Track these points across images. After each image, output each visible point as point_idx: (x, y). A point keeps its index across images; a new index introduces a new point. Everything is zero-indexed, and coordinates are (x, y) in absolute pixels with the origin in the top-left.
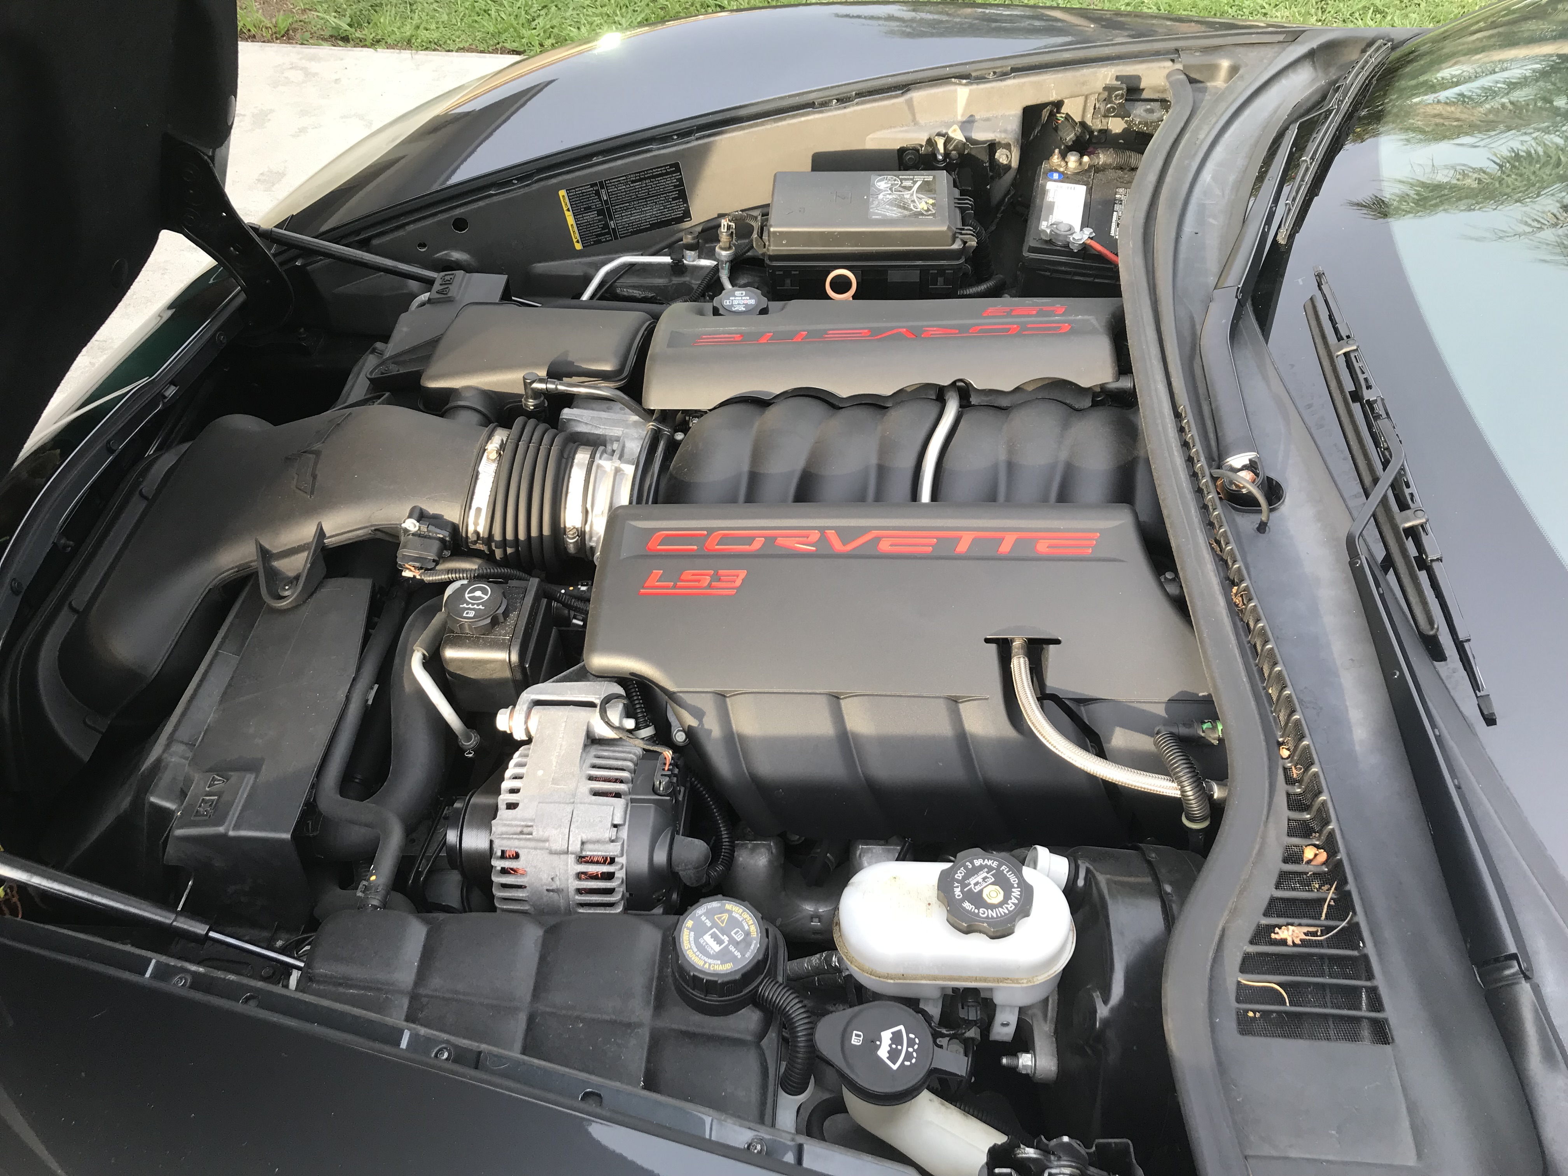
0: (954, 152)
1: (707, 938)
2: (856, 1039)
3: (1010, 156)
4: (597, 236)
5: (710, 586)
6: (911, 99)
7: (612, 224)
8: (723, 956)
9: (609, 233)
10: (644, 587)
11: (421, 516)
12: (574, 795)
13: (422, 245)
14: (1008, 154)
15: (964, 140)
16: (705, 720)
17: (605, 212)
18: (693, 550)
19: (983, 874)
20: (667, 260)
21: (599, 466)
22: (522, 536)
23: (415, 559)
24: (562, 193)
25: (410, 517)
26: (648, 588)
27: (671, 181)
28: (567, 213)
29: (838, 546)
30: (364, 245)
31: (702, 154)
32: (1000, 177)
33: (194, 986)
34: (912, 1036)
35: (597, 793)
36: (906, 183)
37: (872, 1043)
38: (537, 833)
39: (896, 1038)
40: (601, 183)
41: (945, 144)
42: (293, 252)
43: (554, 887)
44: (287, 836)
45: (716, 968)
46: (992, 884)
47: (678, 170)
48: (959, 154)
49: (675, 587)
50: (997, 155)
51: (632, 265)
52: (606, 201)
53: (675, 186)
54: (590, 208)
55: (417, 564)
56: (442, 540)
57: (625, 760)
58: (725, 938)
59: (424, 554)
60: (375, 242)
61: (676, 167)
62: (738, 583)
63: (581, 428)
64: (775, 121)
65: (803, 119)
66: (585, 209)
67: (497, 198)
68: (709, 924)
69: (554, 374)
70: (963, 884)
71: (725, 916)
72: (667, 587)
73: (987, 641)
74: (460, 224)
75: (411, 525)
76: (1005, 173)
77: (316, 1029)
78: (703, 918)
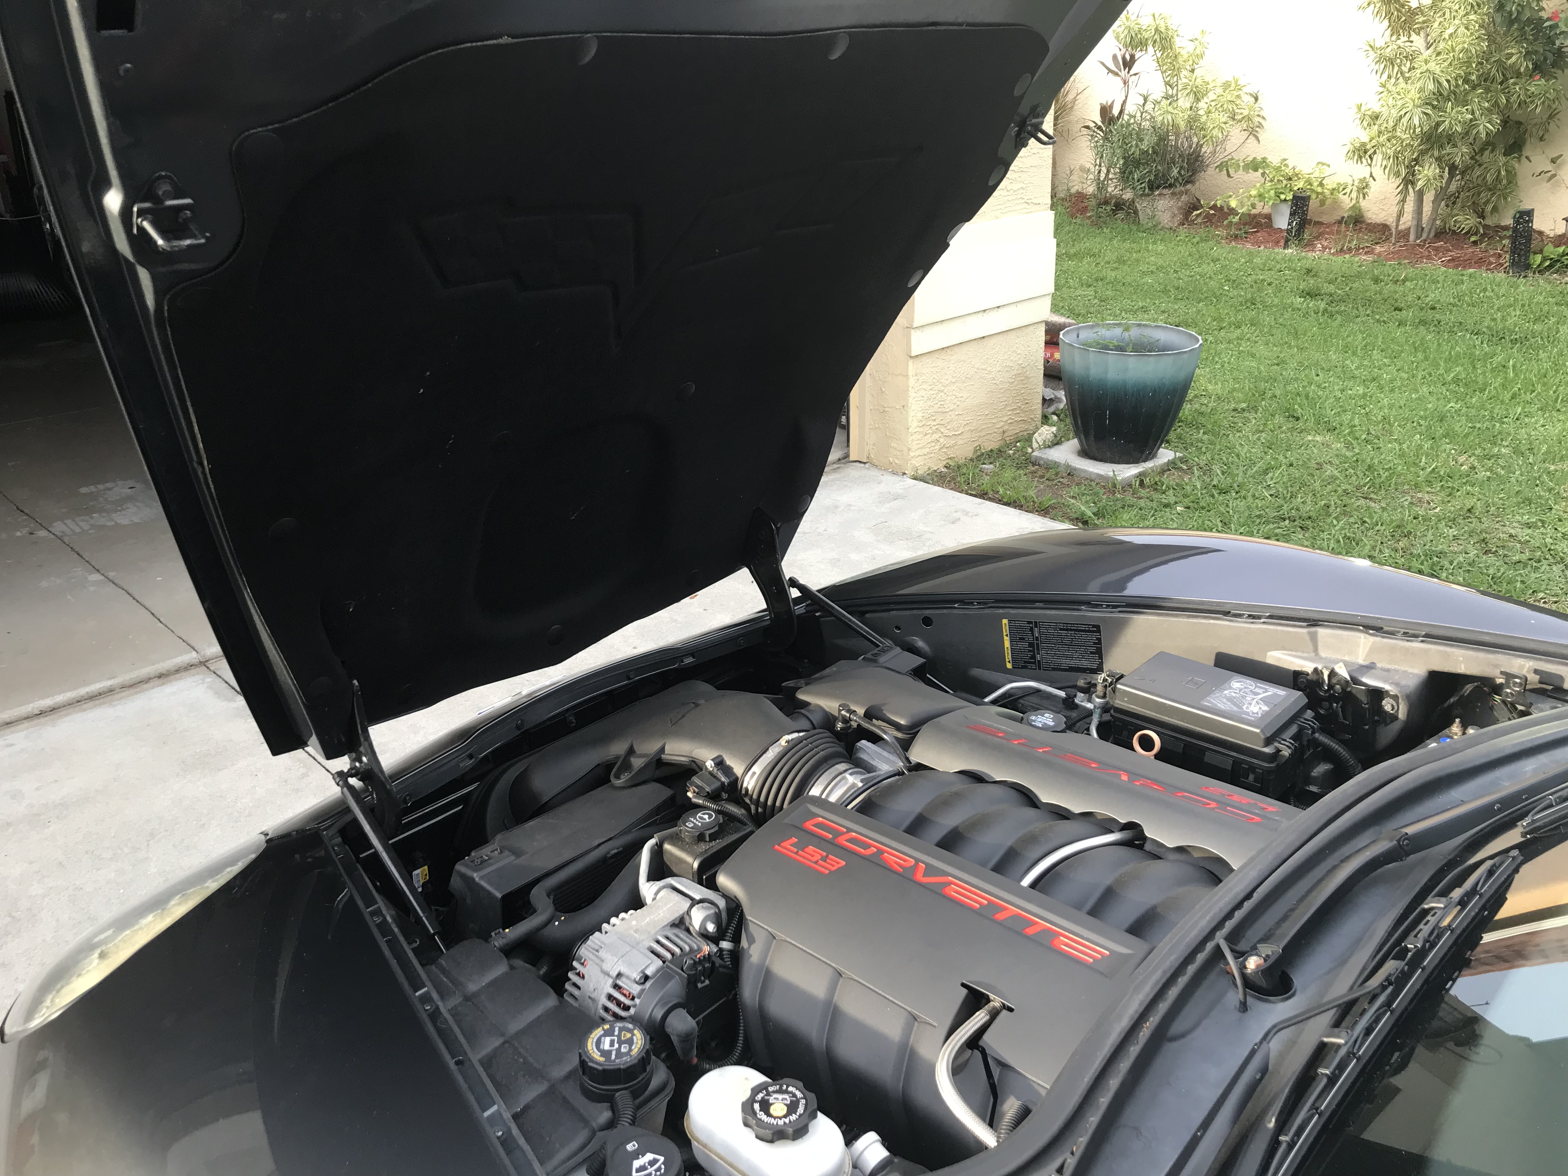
0: (1338, 686)
1: (608, 1040)
2: (631, 1147)
3: (1396, 708)
4: (1025, 662)
5: (816, 862)
6: (1316, 633)
7: (1038, 657)
8: (606, 1054)
9: (1034, 663)
10: (779, 845)
11: (720, 763)
12: (638, 943)
13: (898, 628)
14: (1395, 704)
15: (1349, 678)
16: (753, 947)
17: (1034, 647)
18: (828, 837)
19: (786, 1096)
20: (1062, 694)
21: (844, 778)
22: (769, 803)
23: (697, 787)
24: (1005, 621)
25: (712, 760)
26: (782, 847)
27: (1094, 637)
28: (1005, 638)
29: (920, 877)
30: (861, 615)
31: (1120, 626)
32: (1386, 725)
33: (378, 926)
34: (663, 1166)
35: (653, 952)
36: (1257, 690)
37: (636, 1155)
38: (602, 954)
39: (652, 1163)
40: (1036, 623)
41: (1329, 676)
42: (816, 607)
43: (593, 996)
44: (499, 895)
45: (595, 1056)
46: (786, 1105)
47: (1099, 631)
48: (1342, 689)
49: (797, 853)
50: (1384, 702)
51: (1038, 691)
52: (1037, 638)
53: (1095, 643)
54: (1023, 639)
55: (696, 790)
56: (723, 783)
57: (686, 943)
58: (616, 1046)
59: (705, 786)
60: (868, 615)
61: (1098, 629)
62: (833, 869)
63: (863, 756)
64: (1189, 617)
65: (1212, 621)
66: (1020, 639)
67: (958, 611)
68: (616, 1033)
69: (868, 715)
70: (768, 1094)
71: (629, 1035)
72: (792, 851)
73: (963, 985)
74: (927, 621)
75: (710, 764)
76: (1392, 722)
77: (393, 963)
78: (617, 1029)
